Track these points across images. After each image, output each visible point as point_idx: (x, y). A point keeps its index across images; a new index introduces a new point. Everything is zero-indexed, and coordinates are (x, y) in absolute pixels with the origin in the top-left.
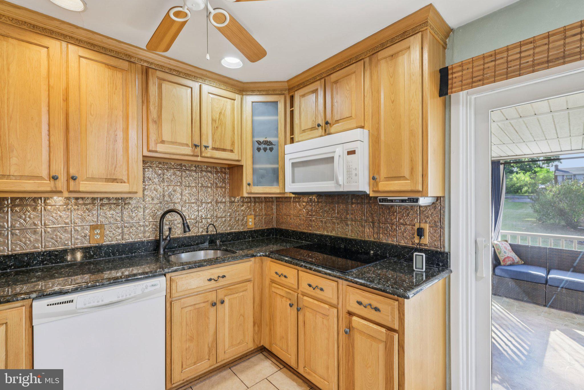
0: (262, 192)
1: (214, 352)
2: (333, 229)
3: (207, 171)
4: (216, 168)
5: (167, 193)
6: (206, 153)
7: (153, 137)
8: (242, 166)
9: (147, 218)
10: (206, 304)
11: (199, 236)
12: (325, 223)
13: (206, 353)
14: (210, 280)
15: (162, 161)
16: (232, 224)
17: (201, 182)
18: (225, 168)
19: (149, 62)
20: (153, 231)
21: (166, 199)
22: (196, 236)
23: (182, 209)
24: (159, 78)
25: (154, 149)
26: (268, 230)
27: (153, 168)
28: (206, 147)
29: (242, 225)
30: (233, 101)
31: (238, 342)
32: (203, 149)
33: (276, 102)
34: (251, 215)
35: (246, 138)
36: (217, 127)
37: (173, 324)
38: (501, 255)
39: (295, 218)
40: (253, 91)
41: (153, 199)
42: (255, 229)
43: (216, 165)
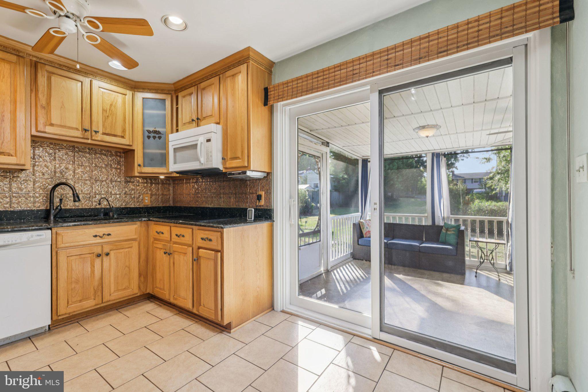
0: (152, 172)
1: (99, 293)
2: (212, 202)
3: (101, 154)
4: (111, 152)
5: (59, 170)
6: (97, 137)
7: (42, 120)
8: (133, 151)
9: (38, 190)
10: (92, 255)
11: (92, 209)
12: (207, 198)
13: (92, 294)
14: (96, 236)
15: (54, 142)
16: (127, 200)
17: (95, 163)
18: (120, 152)
19: (38, 57)
20: (44, 201)
21: (57, 175)
22: (89, 209)
23: (74, 185)
24: (47, 71)
25: (42, 130)
26: (163, 207)
27: (44, 147)
28: (96, 132)
29: (138, 202)
30: (124, 96)
31: (123, 288)
32: (94, 133)
33: (164, 100)
34: (147, 194)
35: (137, 127)
36: (107, 116)
37: (58, 268)
38: (364, 230)
39: (186, 196)
40: (144, 89)
41: (43, 174)
42: (152, 206)
43: (110, 149)
